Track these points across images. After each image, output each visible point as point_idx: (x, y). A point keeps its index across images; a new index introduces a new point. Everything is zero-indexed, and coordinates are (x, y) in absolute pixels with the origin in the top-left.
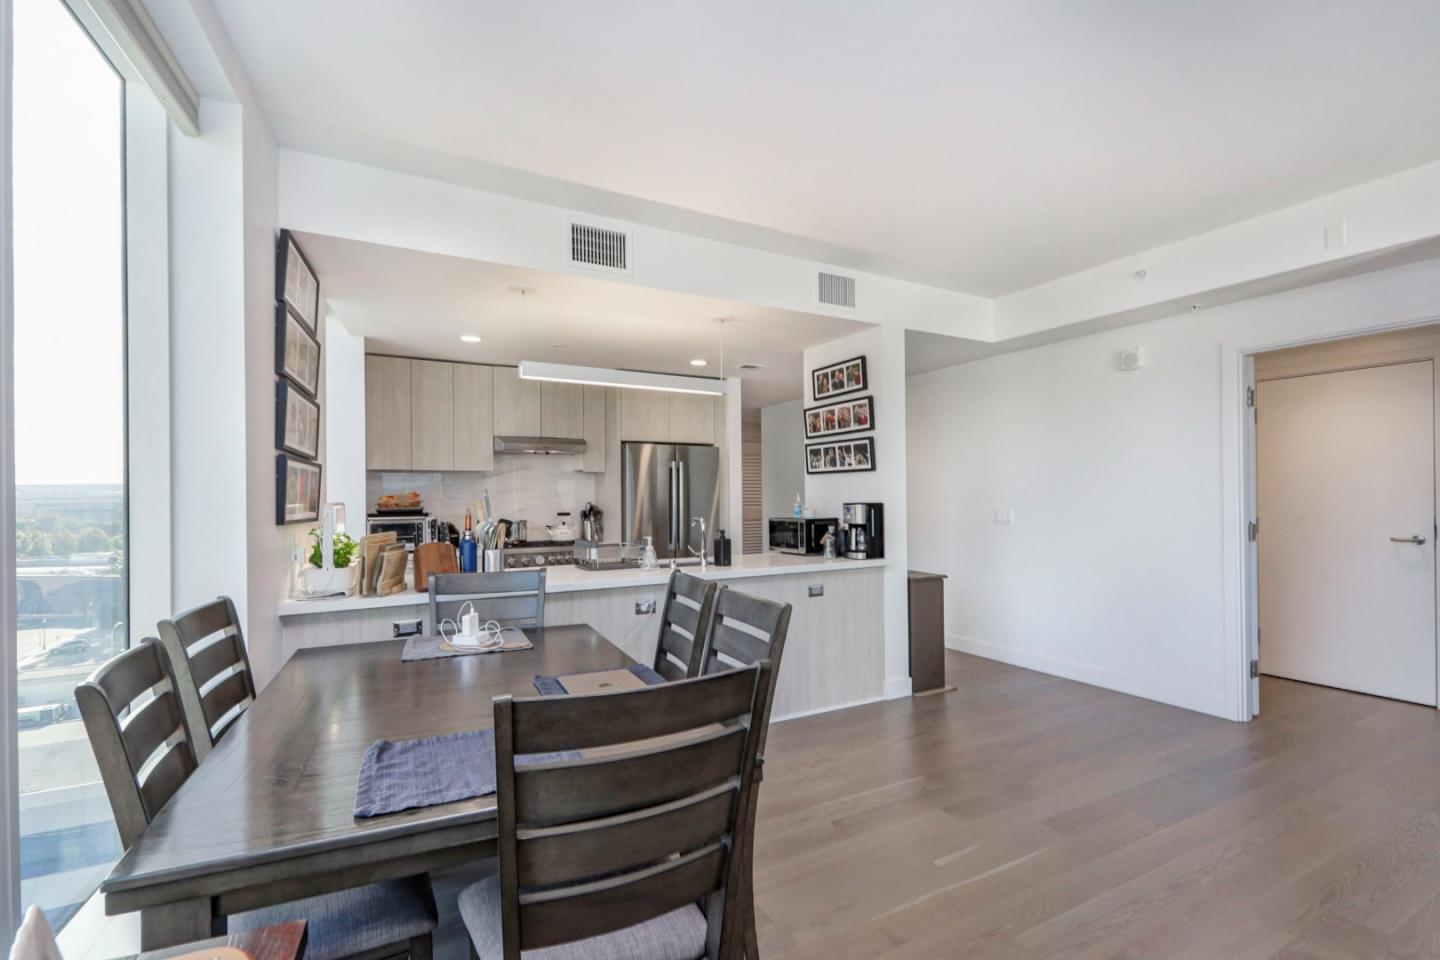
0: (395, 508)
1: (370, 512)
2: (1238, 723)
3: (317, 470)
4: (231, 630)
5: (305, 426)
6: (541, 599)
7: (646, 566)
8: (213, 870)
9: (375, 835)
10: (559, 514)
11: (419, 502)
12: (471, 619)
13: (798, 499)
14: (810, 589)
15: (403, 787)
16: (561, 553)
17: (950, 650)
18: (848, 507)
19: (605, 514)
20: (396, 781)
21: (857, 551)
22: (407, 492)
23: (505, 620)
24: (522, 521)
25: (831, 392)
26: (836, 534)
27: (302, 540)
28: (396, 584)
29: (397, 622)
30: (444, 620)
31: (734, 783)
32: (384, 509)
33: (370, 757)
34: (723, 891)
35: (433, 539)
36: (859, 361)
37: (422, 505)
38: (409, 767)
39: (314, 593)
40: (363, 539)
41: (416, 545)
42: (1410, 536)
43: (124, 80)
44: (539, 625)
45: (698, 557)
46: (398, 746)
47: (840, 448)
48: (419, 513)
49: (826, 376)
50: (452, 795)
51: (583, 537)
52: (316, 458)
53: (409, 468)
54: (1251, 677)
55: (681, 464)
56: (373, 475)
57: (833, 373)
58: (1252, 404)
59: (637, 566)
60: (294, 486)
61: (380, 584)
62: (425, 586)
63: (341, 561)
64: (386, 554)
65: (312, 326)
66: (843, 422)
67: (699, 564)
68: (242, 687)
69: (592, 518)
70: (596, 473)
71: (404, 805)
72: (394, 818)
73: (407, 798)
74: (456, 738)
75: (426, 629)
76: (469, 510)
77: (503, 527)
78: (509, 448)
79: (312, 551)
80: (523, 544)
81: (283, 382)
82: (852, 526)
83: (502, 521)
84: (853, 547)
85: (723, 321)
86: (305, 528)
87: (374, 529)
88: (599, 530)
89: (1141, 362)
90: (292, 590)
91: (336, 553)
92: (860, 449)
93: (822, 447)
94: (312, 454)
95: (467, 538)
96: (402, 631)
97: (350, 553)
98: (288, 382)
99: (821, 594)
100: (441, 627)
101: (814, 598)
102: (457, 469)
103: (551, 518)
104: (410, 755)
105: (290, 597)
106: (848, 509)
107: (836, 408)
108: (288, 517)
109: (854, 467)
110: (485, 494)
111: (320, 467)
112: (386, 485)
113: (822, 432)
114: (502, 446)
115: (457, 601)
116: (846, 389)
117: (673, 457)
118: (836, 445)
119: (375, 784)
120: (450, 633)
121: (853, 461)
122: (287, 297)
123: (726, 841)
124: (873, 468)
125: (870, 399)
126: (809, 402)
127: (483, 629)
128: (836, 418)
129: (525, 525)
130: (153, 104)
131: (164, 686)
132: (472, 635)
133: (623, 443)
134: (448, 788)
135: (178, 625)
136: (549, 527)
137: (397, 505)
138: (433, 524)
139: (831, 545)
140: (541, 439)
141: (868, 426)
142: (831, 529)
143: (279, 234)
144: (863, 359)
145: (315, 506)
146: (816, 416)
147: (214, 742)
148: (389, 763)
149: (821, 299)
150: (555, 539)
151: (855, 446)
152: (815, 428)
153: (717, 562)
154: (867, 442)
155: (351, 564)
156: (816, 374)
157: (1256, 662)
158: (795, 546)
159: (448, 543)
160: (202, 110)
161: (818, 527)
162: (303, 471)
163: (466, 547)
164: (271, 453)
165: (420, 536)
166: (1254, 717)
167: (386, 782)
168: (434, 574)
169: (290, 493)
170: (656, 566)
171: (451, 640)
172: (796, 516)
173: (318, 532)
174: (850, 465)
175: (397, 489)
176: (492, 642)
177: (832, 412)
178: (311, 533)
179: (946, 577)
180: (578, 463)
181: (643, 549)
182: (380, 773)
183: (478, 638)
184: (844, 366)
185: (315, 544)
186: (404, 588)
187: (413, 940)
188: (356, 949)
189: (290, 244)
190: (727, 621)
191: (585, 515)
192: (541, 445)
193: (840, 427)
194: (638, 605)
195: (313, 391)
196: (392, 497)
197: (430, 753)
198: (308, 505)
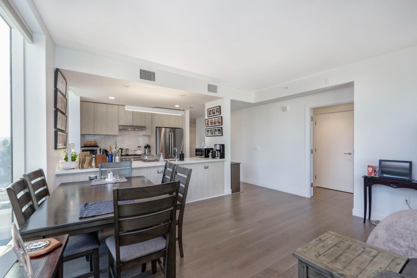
0: (89, 145)
1: (82, 146)
2: (308, 198)
3: (66, 134)
4: (43, 178)
5: (63, 122)
6: (131, 169)
7: (161, 161)
8: (44, 230)
9: (84, 221)
10: (138, 147)
11: (96, 144)
12: (111, 175)
13: (203, 143)
14: (205, 167)
15: (91, 212)
16: (138, 158)
17: (241, 182)
18: (215, 145)
19: (151, 147)
20: (90, 211)
21: (218, 157)
22: (93, 140)
23: (121, 175)
24: (127, 149)
25: (212, 115)
26: (212, 152)
27: (62, 154)
28: (89, 166)
29: (90, 176)
30: (103, 175)
31: (172, 208)
32: (86, 145)
33: (83, 206)
34: (169, 233)
35: (100, 153)
36: (219, 107)
37: (97, 144)
38: (93, 208)
39: (66, 168)
40: (80, 154)
41: (95, 155)
42: (348, 153)
43: (11, 28)
44: (130, 176)
45: (175, 158)
46: (90, 204)
47: (214, 130)
48: (97, 146)
49: (211, 111)
50: (103, 213)
51: (145, 153)
52: (66, 131)
53: (93, 134)
54: (311, 187)
55: (173, 133)
56: (82, 135)
57: (213, 110)
58: (312, 120)
59: (158, 161)
60: (59, 139)
61: (85, 166)
62: (98, 166)
63: (73, 159)
64: (86, 158)
65: (65, 94)
66: (215, 123)
67: (175, 160)
68: (46, 193)
69: (148, 148)
70: (149, 136)
71: (92, 215)
72: (89, 218)
73: (93, 214)
74: (105, 202)
75: (98, 178)
76: (110, 146)
77: (120, 150)
78: (123, 128)
79: (65, 157)
80: (127, 155)
81: (56, 110)
82: (217, 150)
83: (120, 149)
84: (216, 156)
85: (182, 96)
86: (63, 151)
87: (83, 151)
88: (150, 151)
89: (288, 109)
90: (59, 167)
91: (72, 157)
92: (219, 130)
93: (209, 129)
94: (65, 130)
95: (110, 153)
96: (91, 178)
97: (76, 157)
98: (58, 110)
99: (208, 168)
100: (102, 177)
101: (206, 169)
102: (108, 134)
103: (136, 148)
104: (93, 206)
105: (59, 169)
106: (215, 146)
107: (213, 119)
108: (58, 147)
109: (218, 135)
110: (115, 141)
111: (67, 133)
112: (86, 138)
113: (210, 126)
114: (121, 128)
115: (107, 170)
116: (216, 114)
117: (170, 132)
118: (213, 129)
119: (84, 212)
120: (105, 178)
121: (217, 133)
122: (58, 87)
123: (170, 222)
124: (222, 135)
125: (222, 117)
126: (206, 117)
127: (114, 177)
128: (213, 122)
129: (128, 150)
130: (19, 35)
131: (26, 190)
132: (111, 179)
133: (156, 127)
134: (103, 212)
135: (29, 175)
136: (135, 151)
137: (90, 144)
138: (100, 150)
139: (211, 155)
140: (133, 126)
141: (221, 124)
142: (211, 151)
143: (55, 69)
144: (220, 106)
145: (65, 144)
146: (208, 121)
147: (39, 206)
148: (88, 207)
149: (208, 91)
150: (137, 154)
151: (218, 129)
152: (208, 124)
153: (180, 160)
154: (220, 128)
155: (76, 160)
156: (208, 110)
157: (312, 183)
158: (202, 155)
159: (104, 154)
160: (34, 36)
161: (208, 150)
162: (62, 135)
163: (110, 156)
164: (53, 130)
165: (96, 153)
166: (312, 197)
167: (87, 211)
168: (100, 163)
169: (58, 141)
170: (163, 161)
171: (105, 180)
172: (202, 148)
173: (67, 152)
174: (216, 134)
175: (90, 139)
176: (116, 180)
177: (212, 120)
178: (64, 152)
179: (241, 163)
180: (144, 133)
181: (160, 156)
182: (85, 209)
183: (113, 180)
184: (215, 108)
185: (66, 155)
186: (92, 167)
187: (94, 250)
188: (79, 252)
189: (59, 72)
190: (179, 174)
191: (146, 147)
192: (133, 128)
193: (214, 124)
194: (158, 171)
195: (65, 112)
196: (88, 142)
197: (98, 205)
198: (64, 144)
